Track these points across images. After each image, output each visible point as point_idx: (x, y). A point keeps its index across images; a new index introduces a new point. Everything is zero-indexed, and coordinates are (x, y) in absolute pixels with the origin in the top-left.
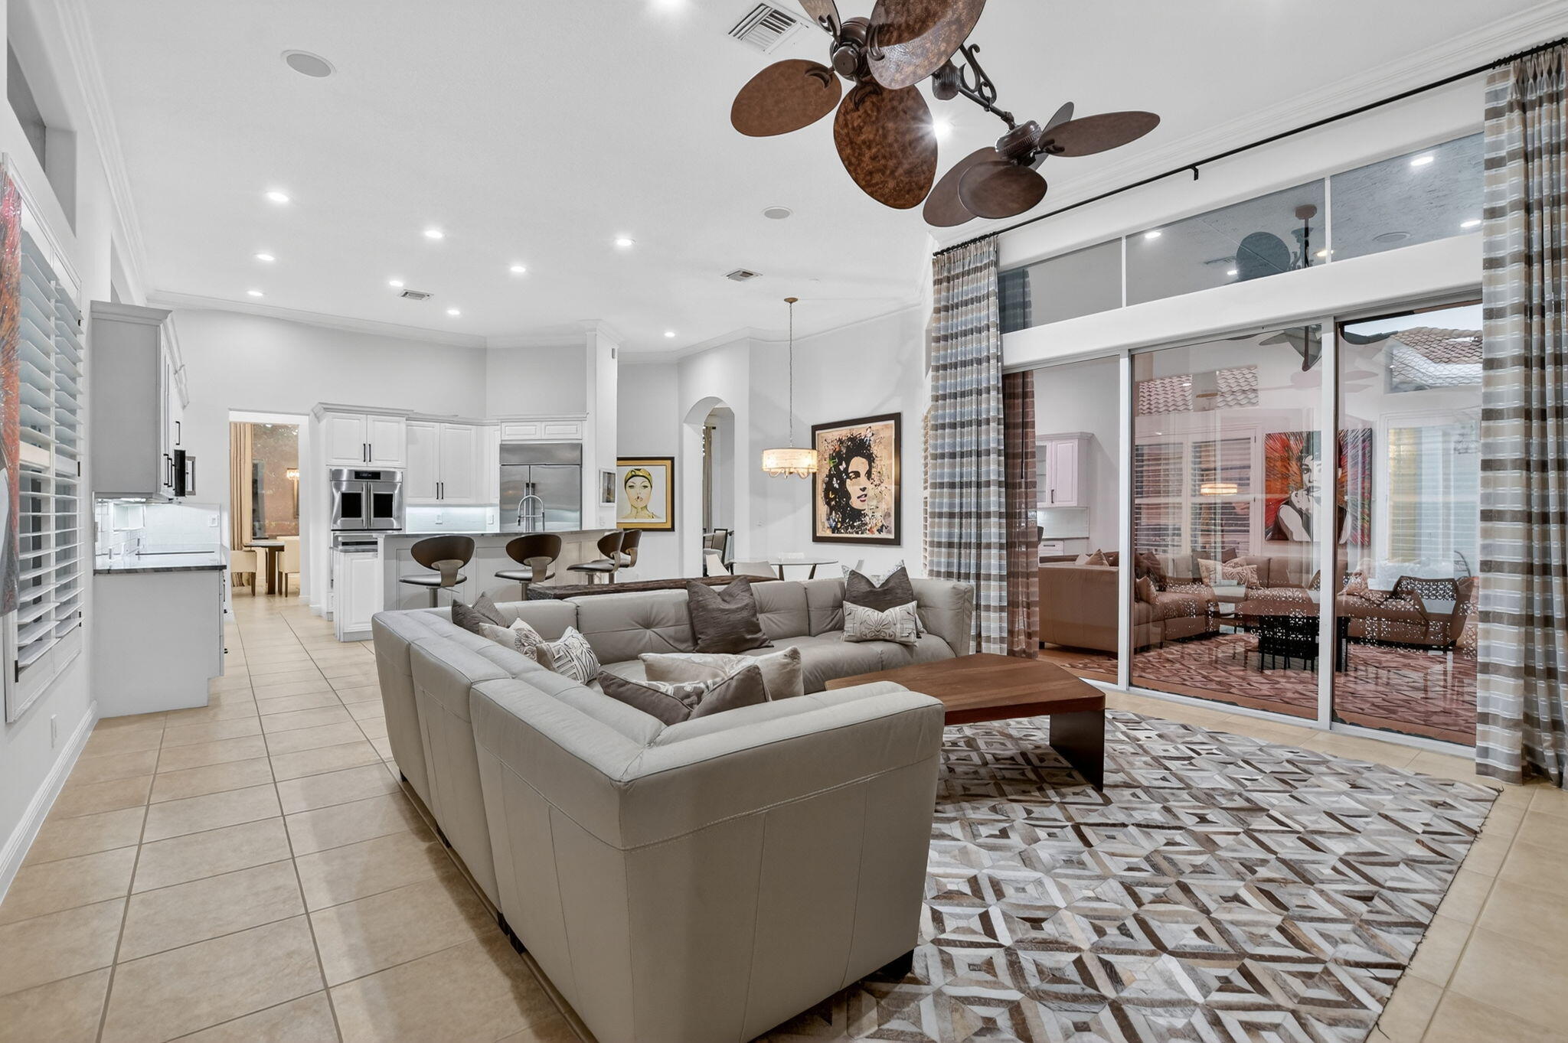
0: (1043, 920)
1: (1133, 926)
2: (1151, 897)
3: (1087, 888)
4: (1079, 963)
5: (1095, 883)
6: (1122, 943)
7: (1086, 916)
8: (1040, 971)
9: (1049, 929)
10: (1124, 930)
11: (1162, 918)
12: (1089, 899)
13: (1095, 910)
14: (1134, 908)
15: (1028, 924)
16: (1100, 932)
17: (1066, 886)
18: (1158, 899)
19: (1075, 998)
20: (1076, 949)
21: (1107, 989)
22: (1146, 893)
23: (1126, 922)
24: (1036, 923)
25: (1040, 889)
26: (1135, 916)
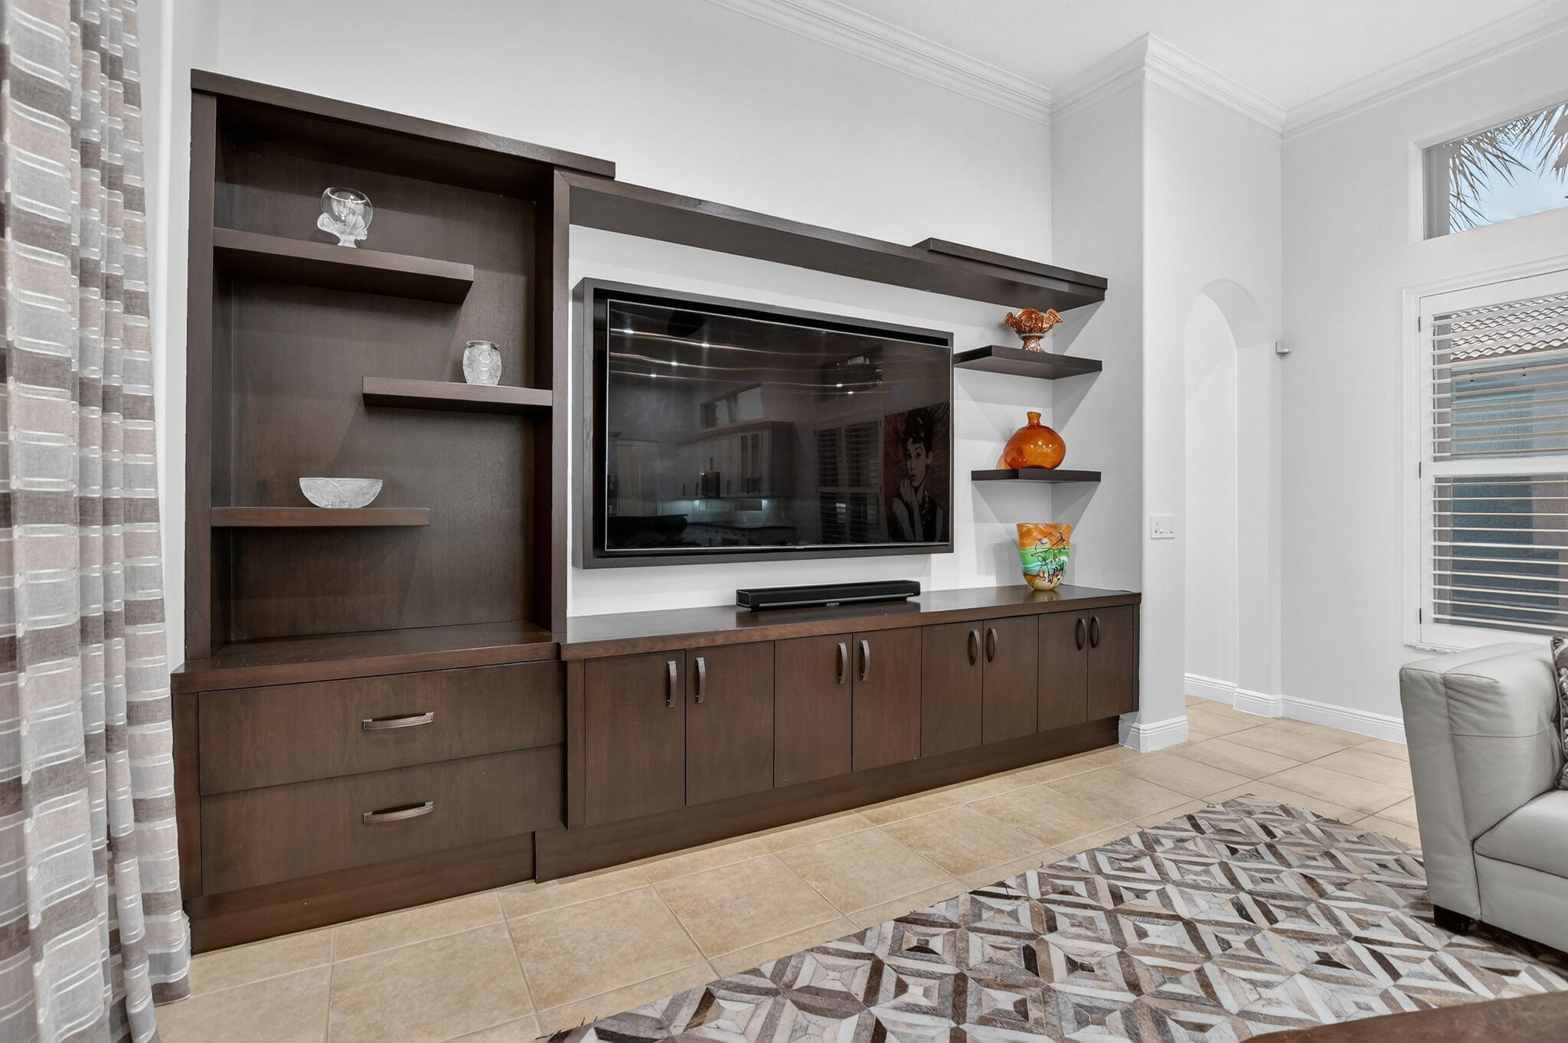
0: (1318, 963)
1: (1214, 948)
2: (1184, 978)
3: (1270, 1002)
4: (1272, 919)
5: (1256, 1008)
6: (1230, 933)
7: (1268, 962)
8: (1309, 918)
9: (1310, 952)
10: (1225, 945)
11: (1180, 953)
12: (1267, 985)
13: (1256, 970)
14: (1210, 969)
15: (1335, 959)
16: (1251, 945)
17: (1300, 1008)
18: (1174, 975)
19: (1273, 896)
20: (1277, 931)
21: (1246, 899)
22: (1189, 987)
23: (1221, 952)
24: (1326, 960)
25: (1336, 1007)
26: (1209, 957)
